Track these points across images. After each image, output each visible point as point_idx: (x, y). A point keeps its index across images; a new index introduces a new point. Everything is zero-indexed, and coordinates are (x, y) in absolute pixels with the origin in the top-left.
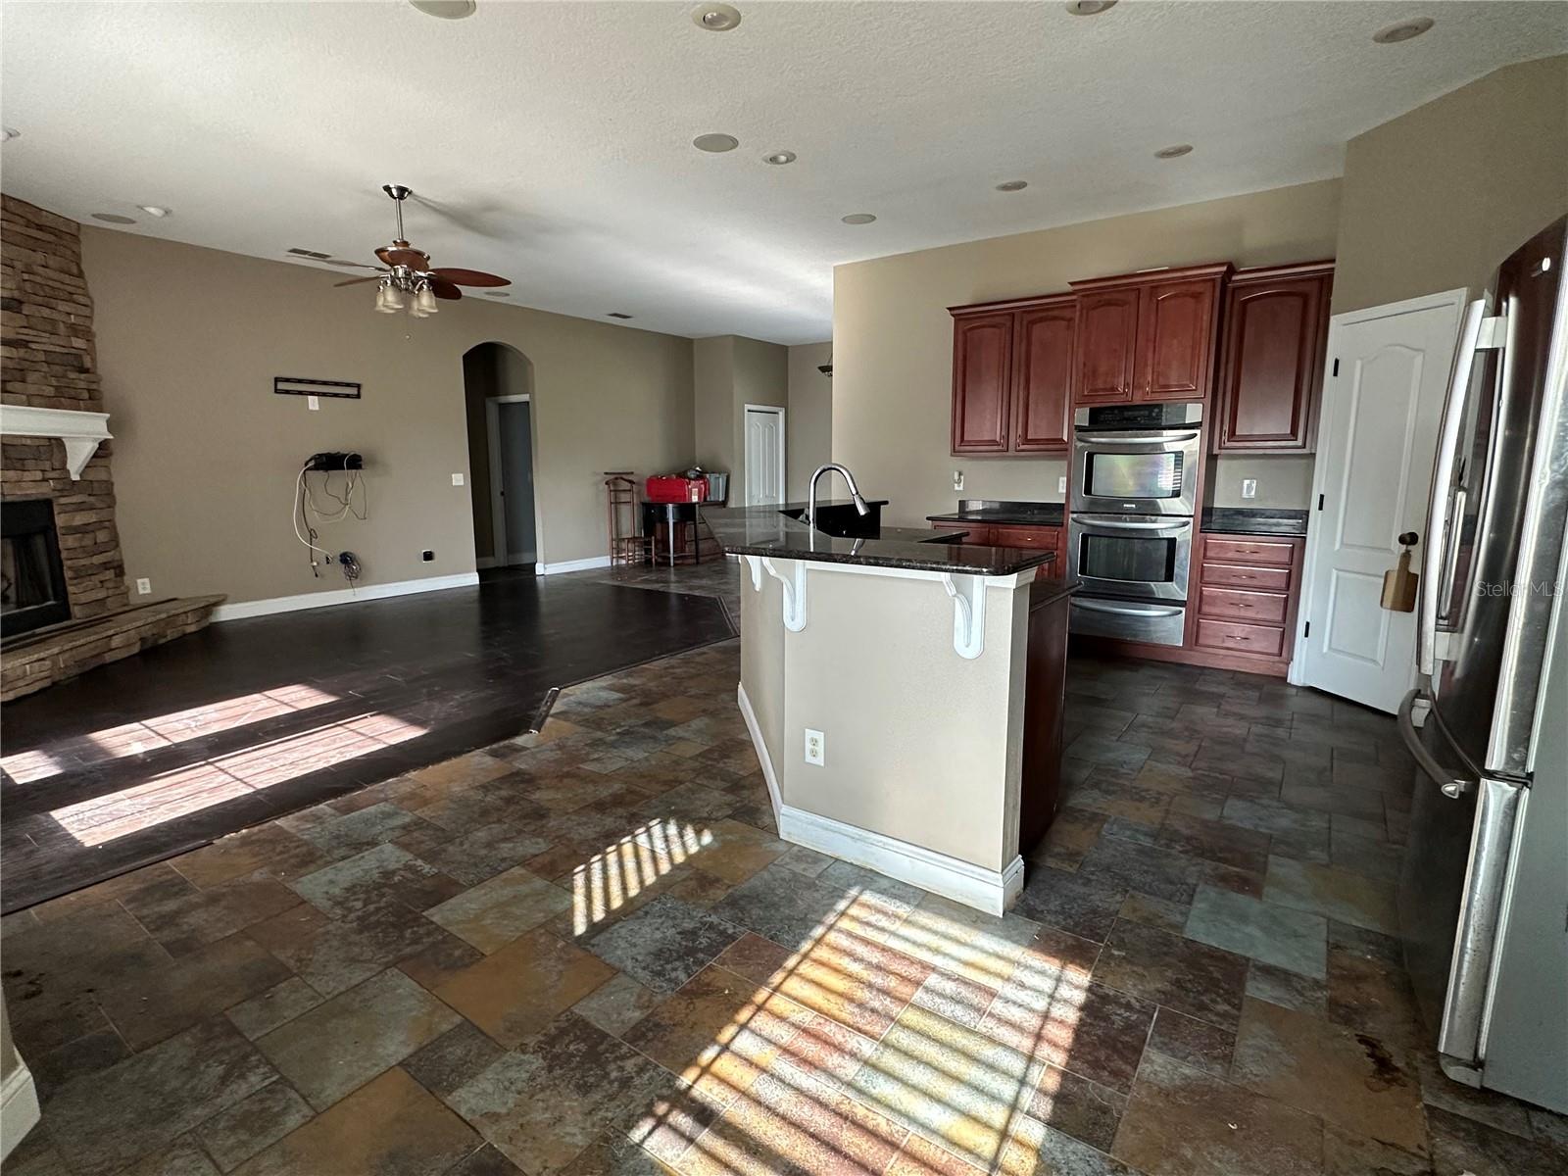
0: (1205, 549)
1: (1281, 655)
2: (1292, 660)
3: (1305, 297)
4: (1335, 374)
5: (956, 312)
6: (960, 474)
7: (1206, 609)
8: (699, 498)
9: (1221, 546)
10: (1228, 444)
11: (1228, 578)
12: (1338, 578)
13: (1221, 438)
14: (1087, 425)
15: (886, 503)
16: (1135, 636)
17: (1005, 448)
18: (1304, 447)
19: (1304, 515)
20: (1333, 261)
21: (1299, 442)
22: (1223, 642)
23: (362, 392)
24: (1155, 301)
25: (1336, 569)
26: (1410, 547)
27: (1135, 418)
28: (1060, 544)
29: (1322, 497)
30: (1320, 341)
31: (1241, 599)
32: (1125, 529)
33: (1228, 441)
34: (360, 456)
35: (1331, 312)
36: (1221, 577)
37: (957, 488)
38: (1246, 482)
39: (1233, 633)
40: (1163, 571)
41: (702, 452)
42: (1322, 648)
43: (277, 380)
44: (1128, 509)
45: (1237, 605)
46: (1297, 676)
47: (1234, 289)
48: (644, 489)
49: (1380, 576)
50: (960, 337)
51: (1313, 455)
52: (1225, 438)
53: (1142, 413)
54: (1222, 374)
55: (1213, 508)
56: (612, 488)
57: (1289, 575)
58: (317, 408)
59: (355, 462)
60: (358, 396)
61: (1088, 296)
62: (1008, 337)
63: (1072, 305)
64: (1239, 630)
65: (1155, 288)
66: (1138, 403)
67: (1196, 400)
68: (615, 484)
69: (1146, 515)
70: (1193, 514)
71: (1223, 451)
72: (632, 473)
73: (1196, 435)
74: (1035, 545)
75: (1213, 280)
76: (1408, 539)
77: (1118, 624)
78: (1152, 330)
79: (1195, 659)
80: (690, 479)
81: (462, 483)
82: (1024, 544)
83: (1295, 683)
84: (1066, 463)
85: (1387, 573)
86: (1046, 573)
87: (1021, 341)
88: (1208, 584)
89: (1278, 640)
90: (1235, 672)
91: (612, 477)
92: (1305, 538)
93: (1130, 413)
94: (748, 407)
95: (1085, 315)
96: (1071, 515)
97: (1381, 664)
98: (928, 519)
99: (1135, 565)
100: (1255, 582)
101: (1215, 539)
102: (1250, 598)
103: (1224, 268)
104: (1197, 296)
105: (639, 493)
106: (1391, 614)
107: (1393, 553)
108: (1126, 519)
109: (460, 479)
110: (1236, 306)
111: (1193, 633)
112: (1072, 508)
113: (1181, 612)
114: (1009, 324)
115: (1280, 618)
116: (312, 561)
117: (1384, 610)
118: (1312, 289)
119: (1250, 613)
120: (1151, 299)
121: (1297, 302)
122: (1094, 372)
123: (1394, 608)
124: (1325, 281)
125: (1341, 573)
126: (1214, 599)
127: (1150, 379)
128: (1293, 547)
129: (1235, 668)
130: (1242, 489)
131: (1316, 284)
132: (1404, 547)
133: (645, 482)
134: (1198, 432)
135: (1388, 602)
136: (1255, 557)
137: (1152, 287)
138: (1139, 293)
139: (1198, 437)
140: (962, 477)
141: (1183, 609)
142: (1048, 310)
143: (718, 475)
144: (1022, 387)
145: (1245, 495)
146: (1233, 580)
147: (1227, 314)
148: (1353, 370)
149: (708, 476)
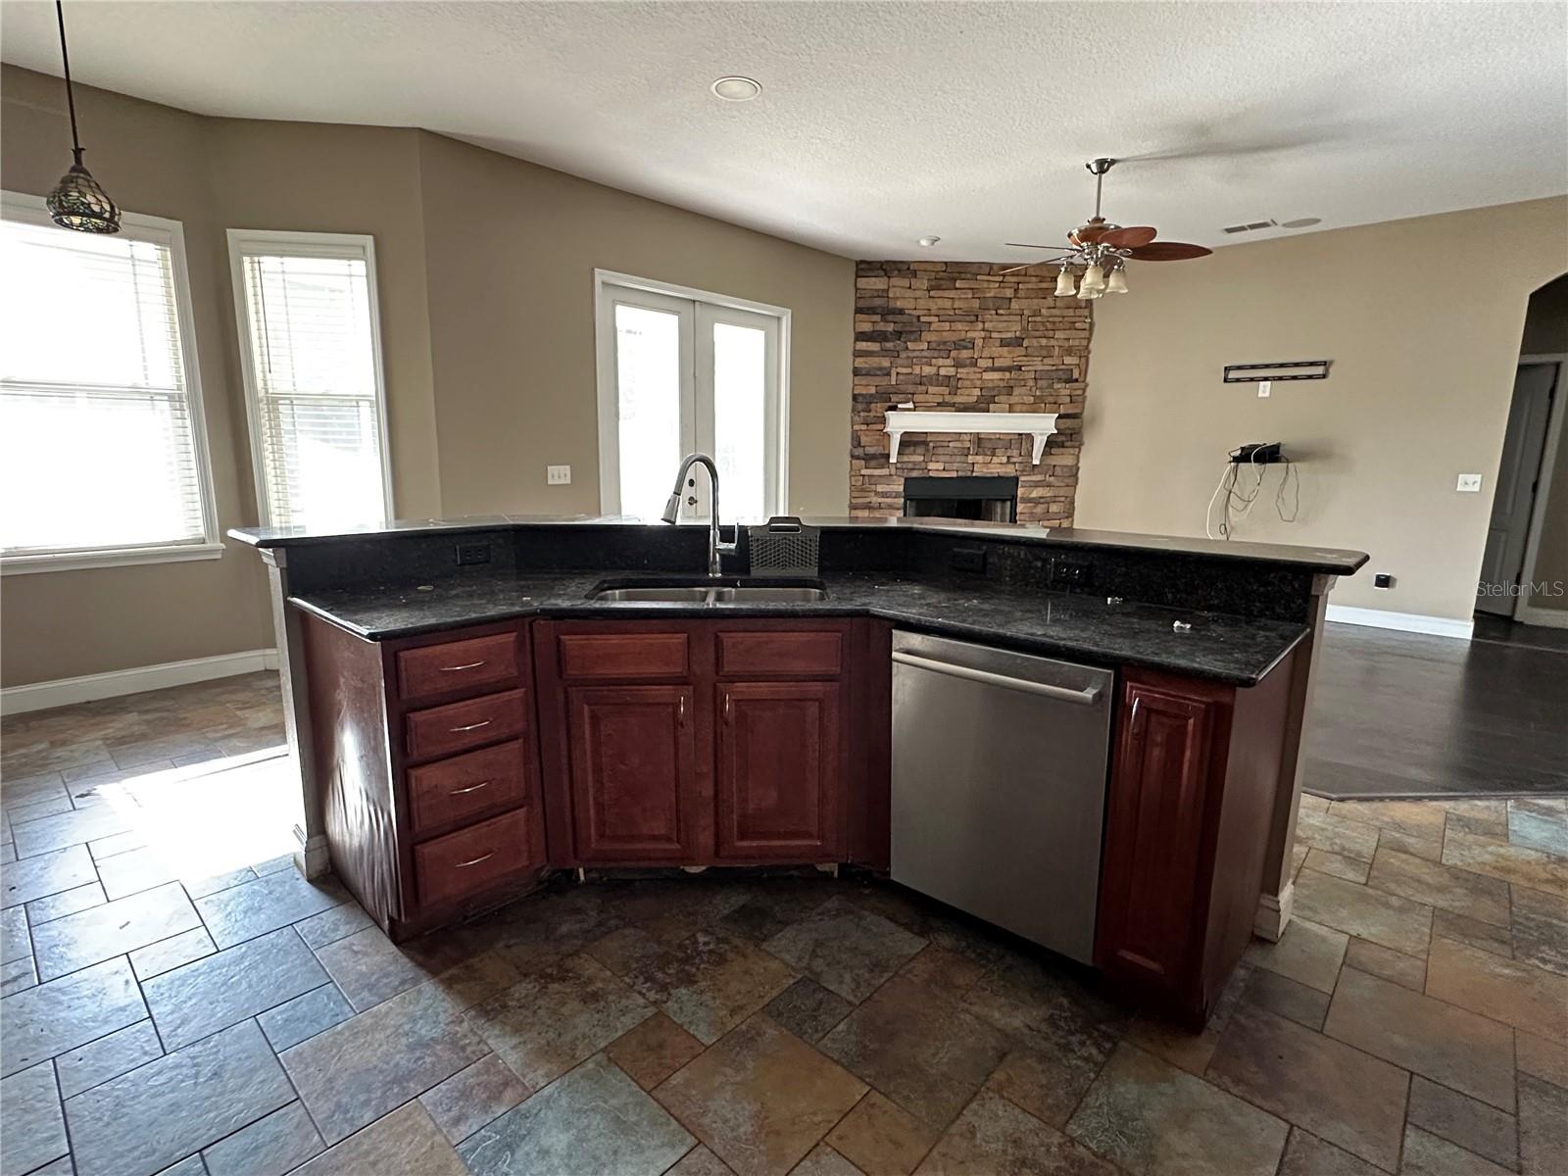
23: (1331, 370)
34: (1278, 448)
43: (1228, 369)
58: (1267, 394)
60: (1325, 375)
109: (1475, 483)
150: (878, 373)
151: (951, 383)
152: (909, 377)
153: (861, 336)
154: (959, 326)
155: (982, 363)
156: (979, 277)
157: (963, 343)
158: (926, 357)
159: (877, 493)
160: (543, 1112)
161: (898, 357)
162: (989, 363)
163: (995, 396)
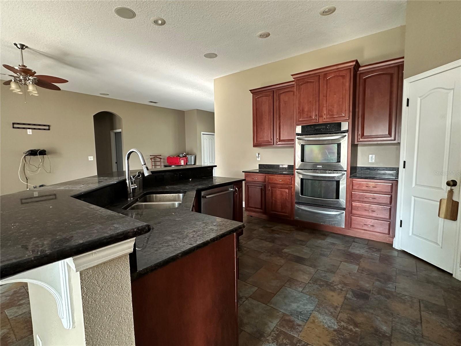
0: (353, 185)
1: (389, 234)
2: (395, 236)
3: (391, 75)
4: (408, 105)
5: (253, 92)
6: (259, 154)
7: (354, 212)
8: (184, 163)
9: (360, 184)
10: (361, 140)
11: (363, 199)
12: (415, 200)
13: (358, 137)
14: (301, 133)
15: (216, 166)
16: (324, 222)
17: (272, 144)
18: (395, 140)
19: (397, 170)
20: (403, 58)
21: (393, 138)
22: (363, 226)
23: (51, 128)
24: (326, 79)
25: (414, 196)
26: (453, 188)
27: (320, 129)
28: (292, 183)
29: (405, 162)
30: (399, 91)
31: (369, 208)
32: (318, 177)
33: (361, 138)
34: (45, 150)
35: (404, 78)
36: (360, 198)
37: (258, 160)
38: (370, 156)
39: (367, 223)
40: (335, 195)
41: (188, 148)
42: (409, 234)
43: (13, 124)
44: (319, 168)
45: (368, 210)
46: (397, 245)
47: (360, 74)
48: (166, 161)
49: (437, 201)
50: (254, 101)
51: (399, 144)
52: (360, 137)
53: (323, 127)
54: (357, 110)
55: (357, 167)
56: (153, 161)
57: (391, 197)
58: (31, 134)
59: (43, 153)
60: (49, 129)
61: (298, 80)
62: (272, 100)
63: (293, 86)
64: (370, 222)
65: (326, 75)
66: (321, 123)
67: (345, 121)
68: (155, 159)
69: (327, 170)
70: (346, 170)
71: (359, 143)
72: (161, 155)
73: (346, 135)
74: (283, 183)
75: (350, 69)
76: (452, 183)
77: (317, 217)
78: (325, 92)
79: (351, 233)
80: (180, 157)
81: (93, 160)
82: (278, 182)
83: (397, 248)
84: (293, 149)
85: (441, 200)
86: (288, 194)
87: (277, 101)
88: (355, 201)
89: (387, 227)
90: (369, 240)
91: (153, 157)
92: (398, 181)
93: (318, 127)
94: (202, 133)
95: (298, 88)
96: (296, 171)
97: (441, 245)
98: (243, 172)
99: (323, 192)
100: (375, 201)
101: (357, 181)
102: (374, 207)
103: (354, 63)
104: (343, 77)
105: (164, 162)
106: (444, 221)
107: (443, 190)
108: (318, 172)
109: (92, 158)
110: (361, 81)
111: (349, 223)
112: (297, 167)
113: (343, 213)
114: (272, 95)
115: (388, 217)
116: (27, 188)
117: (440, 218)
118: (395, 71)
119: (374, 215)
120: (324, 79)
121: (388, 78)
122: (303, 110)
123: (446, 218)
124: (400, 67)
125: (416, 198)
126: (357, 208)
127: (325, 113)
128: (392, 185)
129: (368, 238)
130: (369, 159)
131: (396, 69)
132: (449, 188)
133: (166, 158)
134: (347, 134)
135: (443, 214)
136: (375, 189)
137: (325, 74)
138: (319, 76)
139: (347, 136)
140: (260, 155)
141: (344, 212)
142: (285, 88)
143: (191, 156)
144: (277, 119)
145: (370, 161)
146: (366, 200)
147: (358, 84)
148: (417, 103)
149: (187, 156)
160: (289, 310)
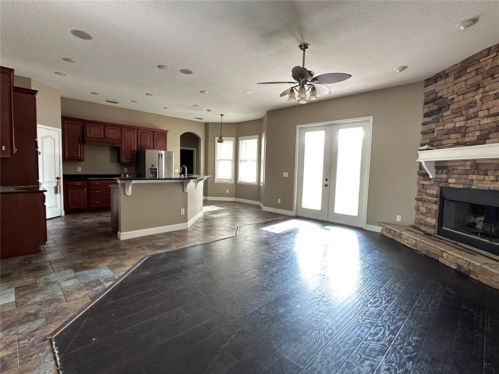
26: (59, 180)
150: (429, 132)
151: (463, 131)
152: (442, 131)
153: (426, 115)
154: (469, 95)
155: (481, 114)
156: (481, 60)
157: (470, 105)
158: (451, 119)
159: (426, 194)
161: (439, 121)
162: (486, 113)
163: (488, 134)
